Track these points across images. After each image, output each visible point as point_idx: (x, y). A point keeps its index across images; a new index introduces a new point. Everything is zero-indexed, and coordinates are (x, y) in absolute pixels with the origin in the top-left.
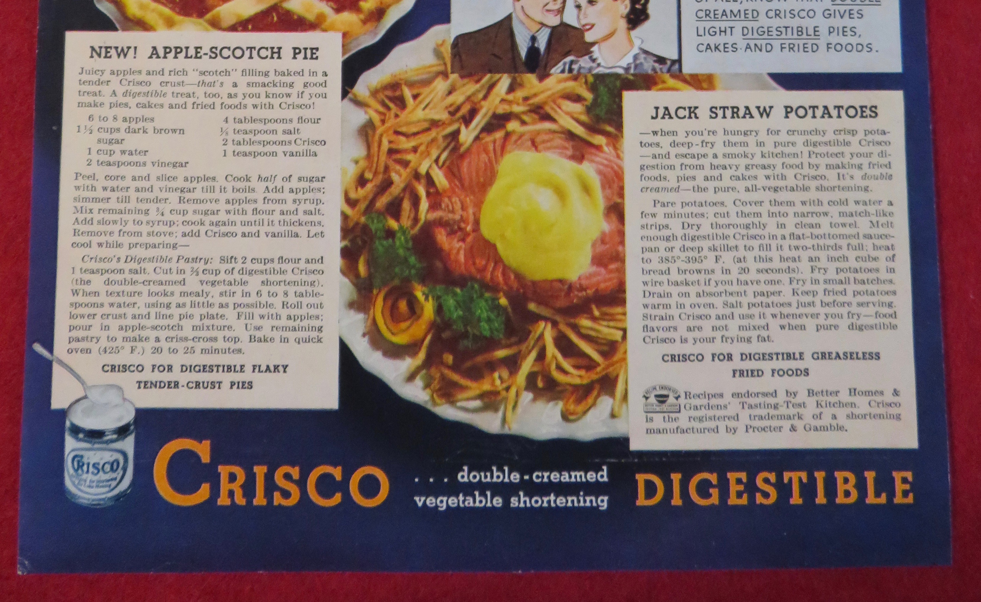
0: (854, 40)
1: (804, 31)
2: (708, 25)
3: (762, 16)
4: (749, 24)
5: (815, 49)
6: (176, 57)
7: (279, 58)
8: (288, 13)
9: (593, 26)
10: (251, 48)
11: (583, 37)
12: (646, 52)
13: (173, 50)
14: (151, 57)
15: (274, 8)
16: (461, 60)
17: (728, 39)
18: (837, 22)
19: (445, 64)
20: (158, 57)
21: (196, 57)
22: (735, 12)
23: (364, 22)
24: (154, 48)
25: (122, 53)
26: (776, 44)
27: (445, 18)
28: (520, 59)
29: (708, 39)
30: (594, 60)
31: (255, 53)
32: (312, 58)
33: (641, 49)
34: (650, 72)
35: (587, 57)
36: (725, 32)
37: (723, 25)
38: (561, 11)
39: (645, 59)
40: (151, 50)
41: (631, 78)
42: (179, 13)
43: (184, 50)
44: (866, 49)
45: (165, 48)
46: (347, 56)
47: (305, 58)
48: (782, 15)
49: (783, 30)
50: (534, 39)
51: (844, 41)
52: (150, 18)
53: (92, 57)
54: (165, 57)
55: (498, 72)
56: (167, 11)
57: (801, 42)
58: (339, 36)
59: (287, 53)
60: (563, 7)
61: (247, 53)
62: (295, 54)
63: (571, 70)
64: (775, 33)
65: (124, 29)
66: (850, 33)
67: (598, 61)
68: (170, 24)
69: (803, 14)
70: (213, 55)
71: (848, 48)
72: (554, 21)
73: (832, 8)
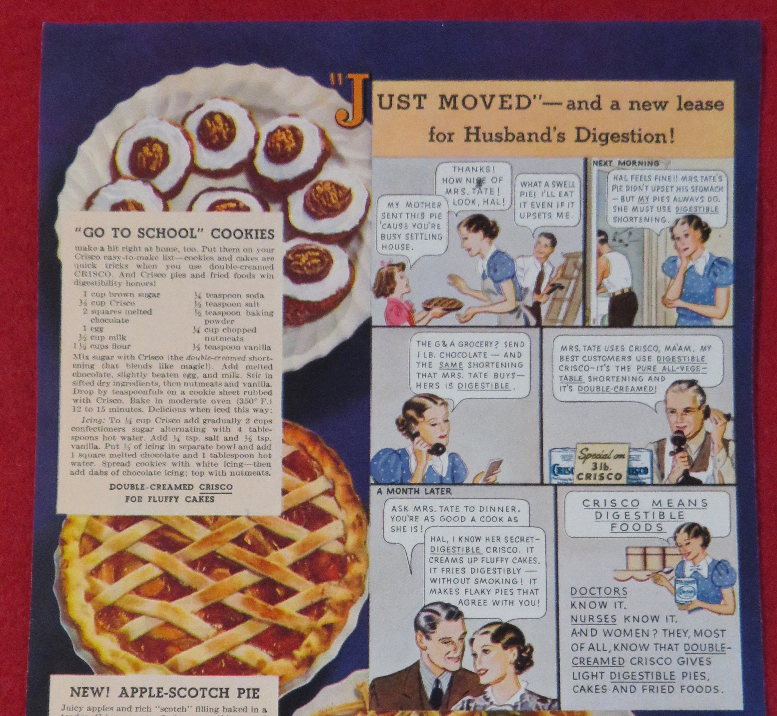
0: (704, 683)
1: (662, 676)
2: (582, 670)
3: (627, 665)
4: (617, 670)
5: (671, 690)
6: (141, 696)
7: (227, 697)
8: (235, 660)
9: (486, 671)
10: (204, 689)
11: (478, 680)
12: (531, 693)
13: (139, 690)
14: (121, 696)
15: (223, 656)
16: (377, 700)
17: (599, 682)
18: (689, 668)
19: (364, 702)
20: (127, 696)
21: (158, 696)
22: (605, 660)
23: (298, 667)
24: (124, 689)
25: (97, 692)
26: (639, 686)
27: (365, 665)
28: (427, 698)
29: (582, 682)
30: (487, 700)
31: (207, 693)
32: (254, 697)
33: (526, 690)
34: (534, 709)
35: (481, 697)
36: (596, 676)
37: (594, 670)
38: (460, 659)
39: (530, 698)
40: (121, 690)
41: (518, 714)
42: (144, 660)
43: (148, 690)
44: (713, 690)
45: (133, 689)
46: (282, 696)
47: (249, 697)
48: (644, 662)
49: (645, 675)
50: (437, 681)
51: (695, 683)
52: (121, 664)
53: (72, 696)
54: (132, 696)
55: (408, 709)
56: (134, 658)
57: (660, 685)
58: (277, 679)
59: (233, 693)
60: (462, 655)
61: (200, 693)
62: (240, 694)
63: (468, 708)
64: (638, 677)
65: (99, 673)
66: (700, 677)
67: (491, 700)
68: (137, 668)
69: (661, 661)
70: (172, 695)
71: (699, 690)
72: (454, 667)
73: (686, 656)
